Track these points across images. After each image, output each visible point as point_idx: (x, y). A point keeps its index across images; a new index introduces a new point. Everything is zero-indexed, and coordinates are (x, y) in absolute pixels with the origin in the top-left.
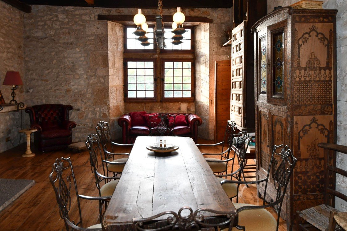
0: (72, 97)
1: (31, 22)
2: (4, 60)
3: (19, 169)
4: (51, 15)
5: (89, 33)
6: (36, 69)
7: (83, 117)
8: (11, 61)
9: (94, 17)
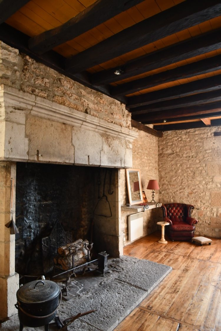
0: (193, 198)
1: (163, 143)
2: (147, 172)
3: (158, 253)
4: (177, 137)
5: (207, 148)
6: (166, 177)
7: (202, 215)
8: (151, 172)
9: (211, 134)
